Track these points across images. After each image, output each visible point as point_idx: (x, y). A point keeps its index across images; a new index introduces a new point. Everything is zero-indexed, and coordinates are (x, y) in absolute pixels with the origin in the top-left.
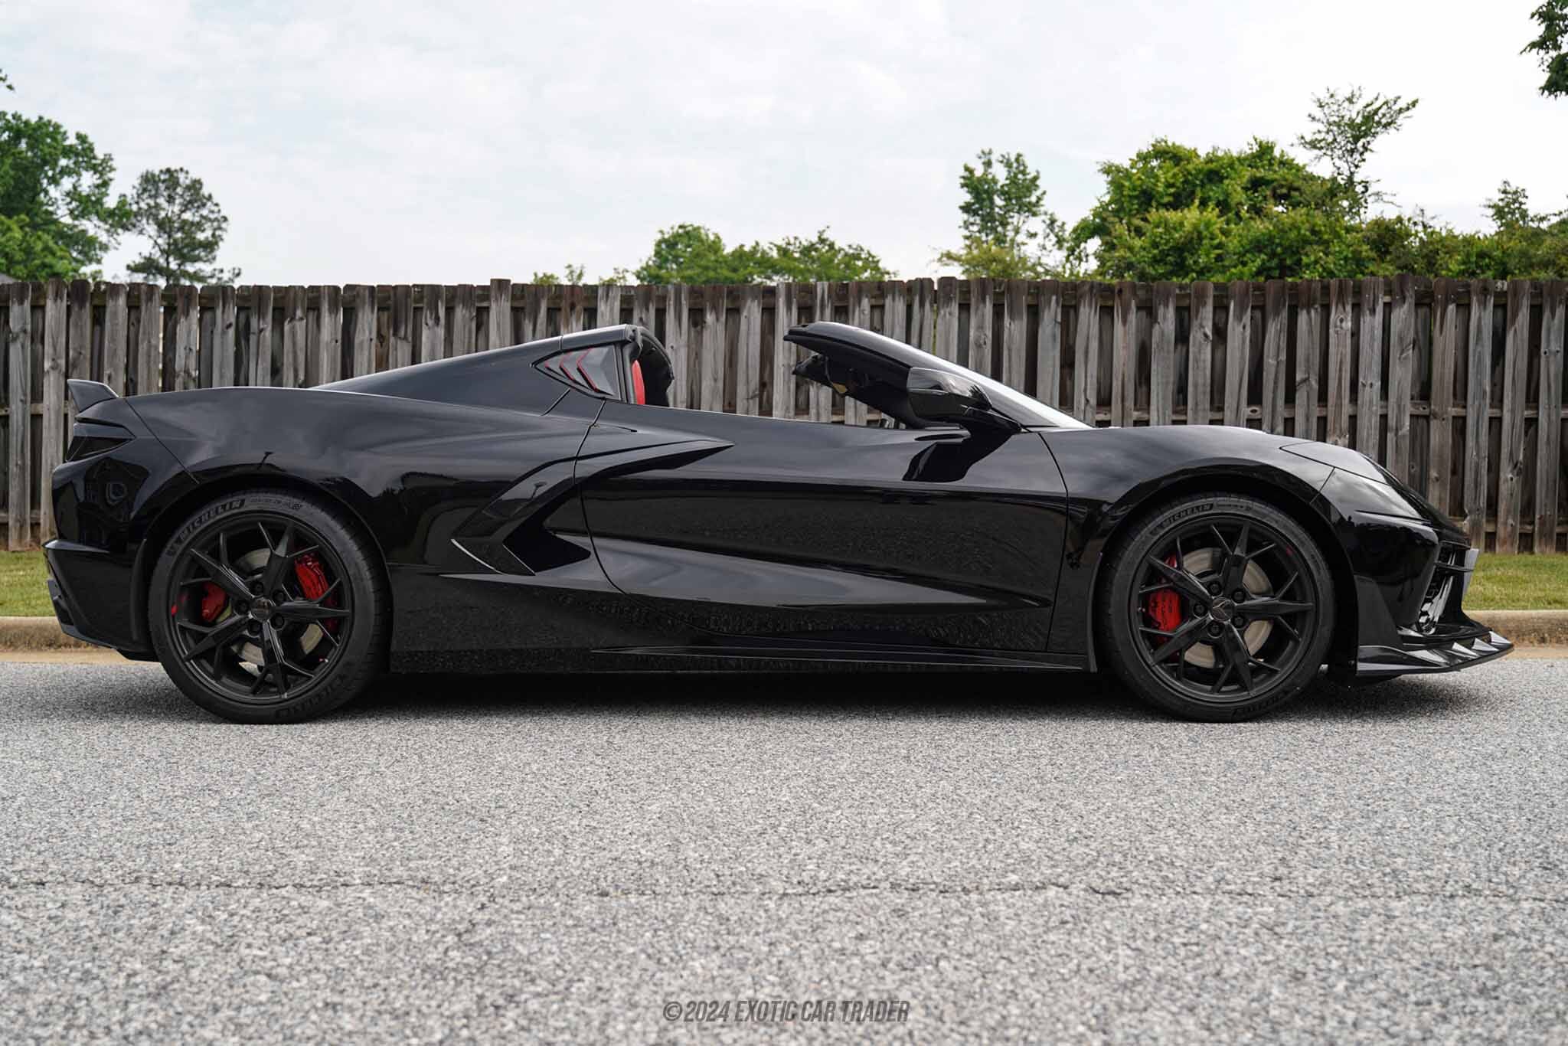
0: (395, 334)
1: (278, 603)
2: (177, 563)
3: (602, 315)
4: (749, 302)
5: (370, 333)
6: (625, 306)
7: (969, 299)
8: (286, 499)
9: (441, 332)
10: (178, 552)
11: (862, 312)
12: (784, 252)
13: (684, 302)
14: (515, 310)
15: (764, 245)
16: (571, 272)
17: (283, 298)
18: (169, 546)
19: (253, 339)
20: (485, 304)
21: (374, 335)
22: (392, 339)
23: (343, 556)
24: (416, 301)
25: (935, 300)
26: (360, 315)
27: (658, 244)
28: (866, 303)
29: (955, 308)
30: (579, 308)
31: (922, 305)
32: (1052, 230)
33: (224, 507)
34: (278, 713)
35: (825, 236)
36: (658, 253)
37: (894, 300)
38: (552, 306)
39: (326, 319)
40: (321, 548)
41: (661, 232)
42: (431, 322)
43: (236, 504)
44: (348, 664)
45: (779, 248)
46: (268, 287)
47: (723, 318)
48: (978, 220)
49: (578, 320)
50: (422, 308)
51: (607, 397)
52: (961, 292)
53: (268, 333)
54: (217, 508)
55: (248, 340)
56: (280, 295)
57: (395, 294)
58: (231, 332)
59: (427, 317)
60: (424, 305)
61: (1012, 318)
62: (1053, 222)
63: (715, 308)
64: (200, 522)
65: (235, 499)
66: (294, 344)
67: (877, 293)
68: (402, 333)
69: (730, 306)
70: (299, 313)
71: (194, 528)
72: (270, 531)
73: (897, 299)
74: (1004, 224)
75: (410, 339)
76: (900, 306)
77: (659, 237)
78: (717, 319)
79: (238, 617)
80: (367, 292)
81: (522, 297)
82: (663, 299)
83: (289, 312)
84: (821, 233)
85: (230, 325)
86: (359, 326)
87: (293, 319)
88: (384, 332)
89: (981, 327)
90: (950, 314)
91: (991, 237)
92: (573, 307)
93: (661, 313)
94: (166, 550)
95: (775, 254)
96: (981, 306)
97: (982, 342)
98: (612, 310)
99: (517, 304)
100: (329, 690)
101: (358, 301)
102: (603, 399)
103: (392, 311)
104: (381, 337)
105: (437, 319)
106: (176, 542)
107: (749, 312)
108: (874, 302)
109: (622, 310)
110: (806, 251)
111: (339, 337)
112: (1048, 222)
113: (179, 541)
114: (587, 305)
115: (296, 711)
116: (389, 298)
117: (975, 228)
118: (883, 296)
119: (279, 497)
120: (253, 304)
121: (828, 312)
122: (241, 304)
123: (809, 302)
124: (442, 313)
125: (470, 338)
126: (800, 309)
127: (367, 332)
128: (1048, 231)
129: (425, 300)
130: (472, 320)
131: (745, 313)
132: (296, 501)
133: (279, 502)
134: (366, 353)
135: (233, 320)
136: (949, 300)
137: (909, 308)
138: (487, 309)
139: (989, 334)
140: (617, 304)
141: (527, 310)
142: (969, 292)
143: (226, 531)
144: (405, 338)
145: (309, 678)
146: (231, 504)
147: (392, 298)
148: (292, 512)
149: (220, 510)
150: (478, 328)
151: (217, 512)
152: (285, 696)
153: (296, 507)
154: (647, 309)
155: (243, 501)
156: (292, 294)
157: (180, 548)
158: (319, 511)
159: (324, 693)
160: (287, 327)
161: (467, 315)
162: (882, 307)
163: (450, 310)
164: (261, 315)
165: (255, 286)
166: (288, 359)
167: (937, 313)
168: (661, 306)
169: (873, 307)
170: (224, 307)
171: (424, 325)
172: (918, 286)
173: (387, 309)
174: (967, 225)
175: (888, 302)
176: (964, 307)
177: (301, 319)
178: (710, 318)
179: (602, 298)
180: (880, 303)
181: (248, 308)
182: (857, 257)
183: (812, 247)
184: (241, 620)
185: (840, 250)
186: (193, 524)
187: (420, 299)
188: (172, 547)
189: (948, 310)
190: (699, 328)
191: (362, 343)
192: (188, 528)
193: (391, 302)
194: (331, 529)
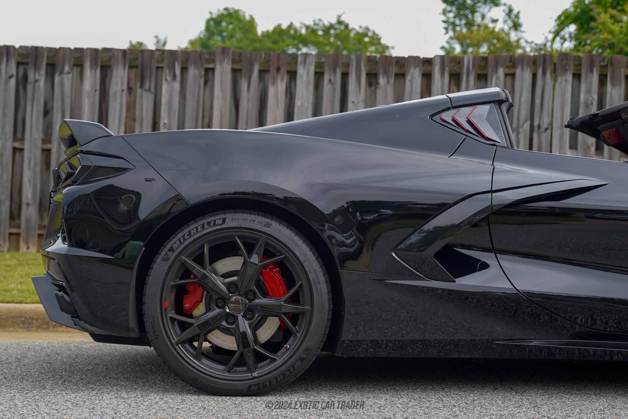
0: (141, 87)
1: (250, 300)
2: (170, 267)
3: (301, 76)
4: (412, 70)
5: (122, 85)
6: (318, 70)
7: (580, 70)
8: (259, 219)
9: (177, 86)
10: (172, 259)
11: (498, 79)
12: (312, 30)
13: (363, 68)
14: (234, 71)
15: (297, 25)
16: (158, 42)
17: (55, 56)
18: (163, 253)
19: (30, 87)
20: (211, 66)
21: (125, 87)
22: (139, 91)
23: (305, 264)
24: (158, 62)
25: (554, 71)
26: (115, 72)
27: (208, 22)
28: (501, 72)
29: (569, 77)
30: (283, 70)
31: (544, 73)
32: (510, 17)
33: (209, 224)
34: (250, 387)
35: (343, 19)
36: (208, 29)
37: (523, 69)
38: (262, 69)
39: (88, 73)
40: (286, 258)
41: (211, 13)
42: (169, 78)
43: (219, 222)
44: (308, 350)
45: (308, 27)
46: (42, 48)
47: (392, 81)
48: (454, 9)
49: (282, 79)
50: (162, 68)
51: (497, 144)
52: (574, 65)
53: (42, 83)
54: (203, 225)
55: (25, 88)
56: (51, 54)
57: (142, 57)
58: (13, 81)
59: (166, 75)
60: (165, 65)
61: (613, 84)
62: (511, 11)
63: (386, 73)
64: (190, 234)
65: (217, 217)
66: (62, 92)
67: (510, 64)
68: (147, 86)
69: (398, 72)
70: (67, 68)
71: (184, 240)
72: (244, 244)
73: (525, 68)
74: (473, 12)
75: (153, 90)
76: (528, 75)
77: (208, 16)
78: (388, 82)
79: (217, 311)
80: (121, 54)
81: (240, 61)
82: (347, 65)
83: (59, 67)
84: (339, 17)
85: (11, 77)
86: (114, 80)
87: (62, 73)
88: (132, 85)
89: (589, 92)
90: (566, 81)
91: (463, 22)
92: (278, 69)
93: (345, 76)
94: (160, 257)
95: (303, 31)
96: (590, 75)
97: (590, 103)
98: (308, 73)
99: (237, 66)
100: (292, 369)
101: (113, 60)
102: (494, 145)
103: (139, 70)
104: (130, 89)
105: (174, 76)
106: (169, 250)
107: (412, 77)
108: (507, 71)
109: (316, 73)
110: (327, 30)
111: (98, 87)
112: (507, 11)
113: (172, 250)
114: (289, 69)
115: (265, 386)
116: (137, 58)
117: (451, 15)
118: (514, 66)
119: (253, 217)
120: (31, 60)
121: (472, 78)
122: (21, 59)
123: (458, 70)
124: (178, 71)
125: (199, 91)
126: (451, 75)
127: (120, 85)
128: (507, 18)
129: (165, 62)
130: (201, 77)
131: (409, 78)
132: (267, 220)
133: (254, 221)
134: (119, 101)
135: (14, 72)
136: (565, 70)
137: (534, 76)
138: (213, 70)
139: (595, 96)
140: (312, 69)
141: (244, 71)
142: (580, 65)
143: (209, 242)
144: (149, 90)
145: (274, 360)
146: (215, 221)
147: (140, 59)
148: (264, 229)
149: (206, 226)
150: (206, 83)
151: (203, 228)
152: (255, 374)
153: (268, 225)
154: (335, 72)
155: (224, 220)
156: (61, 53)
157: (173, 256)
158: (285, 228)
159: (288, 373)
160: (57, 78)
161: (198, 74)
162: (513, 75)
163: (184, 69)
164: (37, 68)
165: (32, 47)
166: (57, 105)
167: (555, 80)
168: (345, 71)
169: (506, 75)
170: (7, 61)
171: (164, 81)
172: (542, 60)
173: (136, 67)
174: (445, 12)
175: (518, 71)
176: (577, 76)
177: (68, 73)
178: (382, 80)
179: (301, 64)
180: (512, 71)
181: (27, 64)
182: (366, 35)
183: (332, 26)
184: (219, 314)
185: (353, 29)
186: (183, 236)
187: (162, 61)
188: (166, 254)
189: (564, 78)
190: (373, 88)
191: (115, 94)
192: (179, 240)
193: (139, 62)
194: (295, 243)
